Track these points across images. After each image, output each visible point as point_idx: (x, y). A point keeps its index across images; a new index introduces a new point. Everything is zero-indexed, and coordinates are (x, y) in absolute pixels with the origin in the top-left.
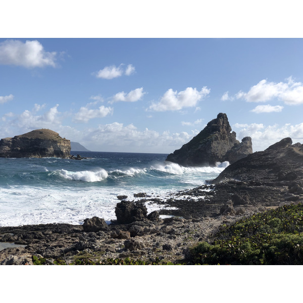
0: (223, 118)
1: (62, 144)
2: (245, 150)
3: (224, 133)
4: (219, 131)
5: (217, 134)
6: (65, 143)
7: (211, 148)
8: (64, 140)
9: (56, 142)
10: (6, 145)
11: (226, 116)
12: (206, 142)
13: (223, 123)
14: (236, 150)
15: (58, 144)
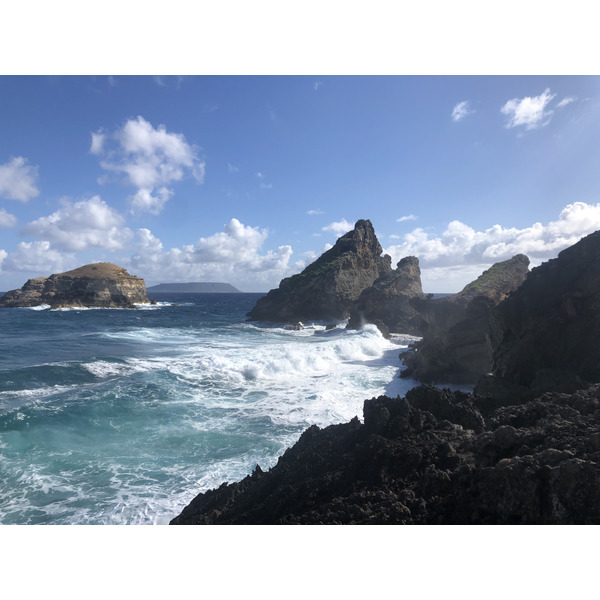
0: (365, 227)
1: (125, 285)
2: (405, 287)
3: (366, 256)
4: (355, 251)
5: (349, 257)
6: (131, 283)
7: (335, 284)
8: (135, 278)
9: (113, 282)
10: (35, 288)
11: (371, 224)
12: (326, 272)
13: (365, 237)
14: (383, 287)
15: (118, 285)
